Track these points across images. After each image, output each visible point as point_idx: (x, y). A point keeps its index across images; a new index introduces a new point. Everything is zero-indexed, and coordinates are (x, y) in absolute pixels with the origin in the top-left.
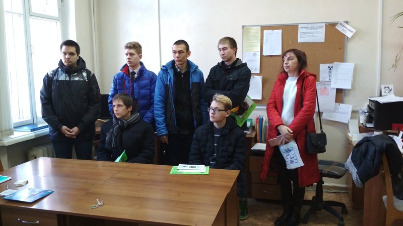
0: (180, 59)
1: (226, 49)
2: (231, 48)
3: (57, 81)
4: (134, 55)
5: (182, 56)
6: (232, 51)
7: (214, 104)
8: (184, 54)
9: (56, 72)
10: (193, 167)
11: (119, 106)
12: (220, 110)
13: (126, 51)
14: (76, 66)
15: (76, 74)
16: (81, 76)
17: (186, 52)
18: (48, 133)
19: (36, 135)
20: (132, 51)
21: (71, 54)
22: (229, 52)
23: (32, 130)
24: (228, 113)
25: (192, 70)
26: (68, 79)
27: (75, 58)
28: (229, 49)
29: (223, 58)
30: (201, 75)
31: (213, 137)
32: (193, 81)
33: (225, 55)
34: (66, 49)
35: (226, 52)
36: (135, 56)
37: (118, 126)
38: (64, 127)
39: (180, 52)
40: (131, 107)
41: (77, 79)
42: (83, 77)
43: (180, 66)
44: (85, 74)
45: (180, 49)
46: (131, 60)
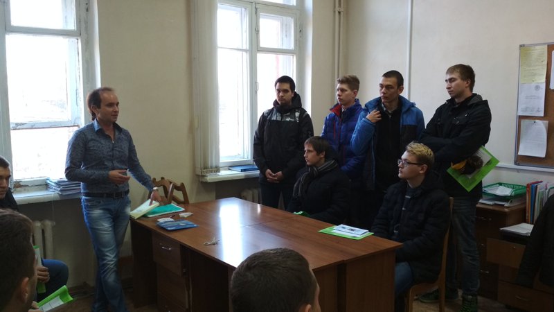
0: (386, 95)
1: (454, 81)
2: (463, 79)
3: (270, 120)
4: (346, 91)
5: (389, 93)
6: (465, 84)
7: (405, 155)
8: (392, 90)
9: (271, 112)
10: (352, 230)
11: (309, 151)
12: (409, 163)
13: (338, 86)
14: (291, 103)
15: (289, 114)
16: (293, 117)
17: (396, 87)
18: (258, 176)
19: (246, 176)
20: (345, 86)
21: (285, 91)
22: (457, 85)
23: (242, 171)
24: (422, 169)
25: (404, 109)
26: (279, 119)
27: (289, 95)
28: (459, 81)
29: (450, 92)
30: (419, 116)
31: (404, 198)
32: (405, 124)
33: (452, 89)
34: (280, 86)
35: (453, 84)
36: (347, 93)
37: (307, 173)
38: (269, 171)
39: (388, 87)
40: (324, 153)
41: (288, 119)
42: (295, 117)
43: (387, 104)
44: (297, 114)
45: (388, 83)
46: (341, 98)
